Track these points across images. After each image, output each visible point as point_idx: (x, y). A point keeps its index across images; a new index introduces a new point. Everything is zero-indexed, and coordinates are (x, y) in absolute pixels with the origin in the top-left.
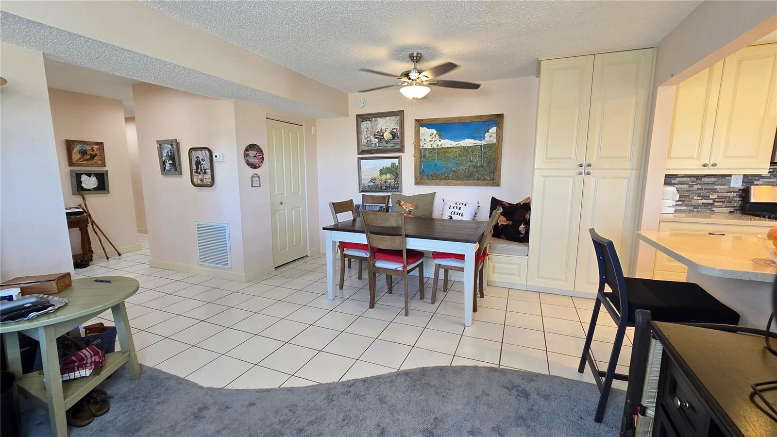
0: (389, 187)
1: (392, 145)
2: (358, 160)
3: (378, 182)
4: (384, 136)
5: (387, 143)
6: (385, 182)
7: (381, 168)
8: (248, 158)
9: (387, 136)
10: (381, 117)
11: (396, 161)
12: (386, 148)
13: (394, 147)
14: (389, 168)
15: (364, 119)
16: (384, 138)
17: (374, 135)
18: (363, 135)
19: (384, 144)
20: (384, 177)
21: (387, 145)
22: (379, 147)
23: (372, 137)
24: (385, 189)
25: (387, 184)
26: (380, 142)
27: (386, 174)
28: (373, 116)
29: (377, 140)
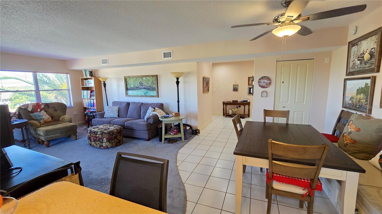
0: (361, 106)
1: (369, 65)
2: (345, 81)
3: (354, 101)
4: (364, 57)
5: (365, 64)
6: (359, 102)
7: (358, 88)
8: (260, 83)
9: (367, 56)
10: (364, 40)
11: (369, 81)
12: (364, 69)
13: (371, 67)
14: (363, 88)
15: (353, 45)
16: (364, 60)
17: (358, 57)
18: (352, 59)
19: (363, 65)
20: (359, 96)
21: (365, 66)
22: (360, 68)
23: (356, 60)
24: (358, 108)
25: (360, 103)
26: (361, 63)
27: (360, 94)
28: (359, 40)
29: (359, 62)
